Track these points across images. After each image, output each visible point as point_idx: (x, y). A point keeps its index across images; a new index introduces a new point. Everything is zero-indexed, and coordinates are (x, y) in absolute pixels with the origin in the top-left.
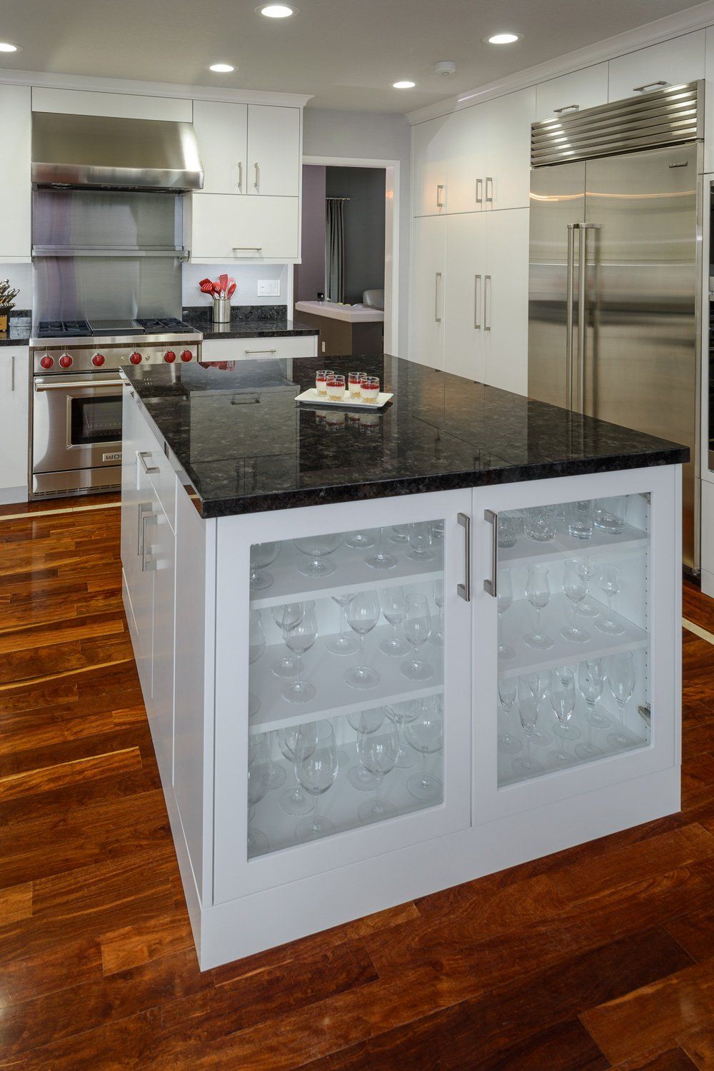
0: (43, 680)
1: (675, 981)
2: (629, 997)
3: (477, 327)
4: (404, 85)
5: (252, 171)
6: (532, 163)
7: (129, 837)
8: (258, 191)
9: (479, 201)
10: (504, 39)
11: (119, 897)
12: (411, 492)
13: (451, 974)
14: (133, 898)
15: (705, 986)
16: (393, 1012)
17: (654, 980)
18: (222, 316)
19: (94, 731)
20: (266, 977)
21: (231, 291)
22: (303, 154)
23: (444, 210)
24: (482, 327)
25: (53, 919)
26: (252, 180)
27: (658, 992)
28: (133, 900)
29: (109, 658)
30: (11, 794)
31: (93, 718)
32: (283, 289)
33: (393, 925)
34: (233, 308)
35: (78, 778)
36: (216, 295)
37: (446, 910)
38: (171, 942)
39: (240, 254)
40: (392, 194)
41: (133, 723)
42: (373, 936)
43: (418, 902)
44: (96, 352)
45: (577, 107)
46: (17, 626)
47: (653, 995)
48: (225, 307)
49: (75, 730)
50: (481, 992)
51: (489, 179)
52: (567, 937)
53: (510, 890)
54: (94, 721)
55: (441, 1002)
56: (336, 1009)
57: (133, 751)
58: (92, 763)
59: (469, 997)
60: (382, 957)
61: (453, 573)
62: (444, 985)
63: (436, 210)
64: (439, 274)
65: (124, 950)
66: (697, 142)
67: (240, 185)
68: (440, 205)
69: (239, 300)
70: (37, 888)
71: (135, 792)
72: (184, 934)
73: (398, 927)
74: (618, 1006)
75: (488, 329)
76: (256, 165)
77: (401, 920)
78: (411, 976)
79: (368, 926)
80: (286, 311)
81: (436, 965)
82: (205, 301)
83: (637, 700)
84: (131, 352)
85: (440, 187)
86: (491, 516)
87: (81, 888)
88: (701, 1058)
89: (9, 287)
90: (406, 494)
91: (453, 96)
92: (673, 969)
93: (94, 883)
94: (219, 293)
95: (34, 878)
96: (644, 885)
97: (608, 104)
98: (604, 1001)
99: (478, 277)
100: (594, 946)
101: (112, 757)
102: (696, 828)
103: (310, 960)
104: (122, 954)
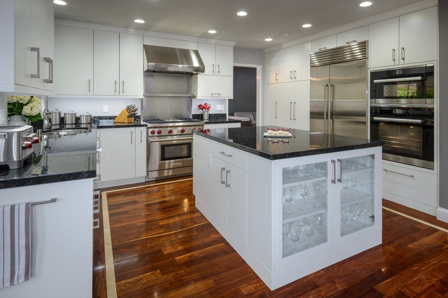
0: (183, 229)
1: (394, 278)
2: (384, 282)
3: (291, 119)
4: (269, 40)
5: (217, 67)
6: (311, 66)
7: (234, 264)
8: (219, 74)
9: (291, 78)
10: (307, 26)
11: (238, 278)
12: (321, 153)
13: (339, 283)
14: (243, 278)
15: (401, 278)
16: (327, 292)
17: (389, 278)
18: (206, 117)
19: (208, 241)
20: (290, 290)
21: (209, 108)
22: (234, 63)
23: (278, 82)
24: (293, 119)
25: (222, 285)
26: (217, 71)
27: (391, 280)
28: (243, 279)
29: (201, 223)
30: (191, 258)
31: (205, 238)
32: (225, 108)
33: (318, 275)
34: (210, 115)
35: (209, 252)
36: (204, 110)
37: (331, 270)
38: (260, 286)
39: (213, 95)
40: (259, 77)
41: (218, 238)
42: (315, 278)
43: (323, 270)
44: (169, 129)
45: (326, 48)
46: (164, 216)
47: (390, 281)
48: (207, 115)
49: (201, 241)
50: (348, 286)
51: (295, 71)
52: (364, 272)
53: (346, 264)
54: (206, 238)
55: (338, 289)
56: (312, 294)
57: (223, 244)
58: (212, 248)
59: (345, 287)
60: (319, 282)
61: (330, 177)
62: (338, 286)
63: (275, 81)
64: (276, 103)
65: (247, 289)
66: (366, 59)
67: (213, 72)
68: (277, 80)
69: (211, 112)
70: (213, 279)
71: (229, 254)
72: (262, 284)
73: (320, 276)
74: (382, 284)
75: (295, 119)
76: (219, 65)
77: (320, 274)
78: (328, 285)
79: (312, 276)
80: (226, 115)
81: (334, 282)
82: (200, 112)
83: (370, 214)
84: (180, 129)
85: (277, 74)
86: (339, 160)
87: (226, 277)
88: (406, 292)
89: (135, 107)
90: (320, 154)
91: (281, 44)
92: (393, 275)
93: (230, 276)
94: (205, 109)
95: (211, 276)
96: (379, 260)
97: (337, 47)
98: (379, 284)
99: (291, 103)
100: (372, 273)
101: (217, 246)
102: (387, 247)
103: (300, 285)
104: (247, 290)
